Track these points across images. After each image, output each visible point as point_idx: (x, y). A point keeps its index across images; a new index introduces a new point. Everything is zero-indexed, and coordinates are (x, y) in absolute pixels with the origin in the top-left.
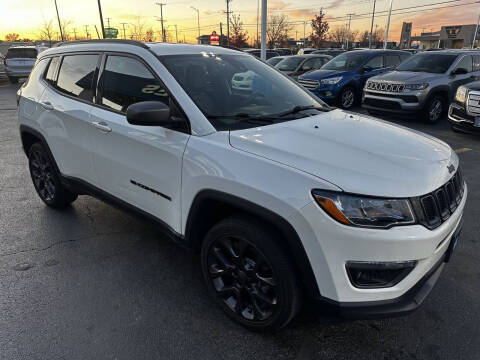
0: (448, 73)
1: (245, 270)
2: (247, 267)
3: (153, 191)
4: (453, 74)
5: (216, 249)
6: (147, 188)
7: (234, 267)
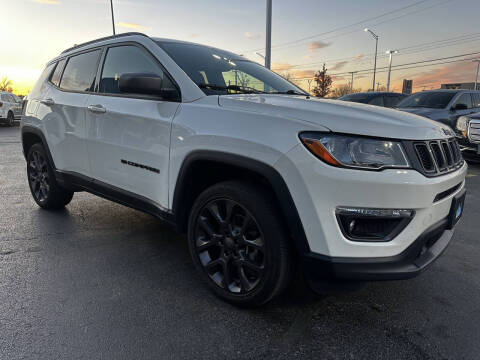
0: (448, 108)
1: (231, 236)
2: (234, 234)
3: (142, 166)
4: (452, 109)
5: (203, 218)
6: (137, 165)
7: (220, 236)
